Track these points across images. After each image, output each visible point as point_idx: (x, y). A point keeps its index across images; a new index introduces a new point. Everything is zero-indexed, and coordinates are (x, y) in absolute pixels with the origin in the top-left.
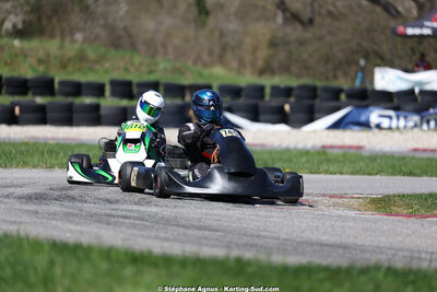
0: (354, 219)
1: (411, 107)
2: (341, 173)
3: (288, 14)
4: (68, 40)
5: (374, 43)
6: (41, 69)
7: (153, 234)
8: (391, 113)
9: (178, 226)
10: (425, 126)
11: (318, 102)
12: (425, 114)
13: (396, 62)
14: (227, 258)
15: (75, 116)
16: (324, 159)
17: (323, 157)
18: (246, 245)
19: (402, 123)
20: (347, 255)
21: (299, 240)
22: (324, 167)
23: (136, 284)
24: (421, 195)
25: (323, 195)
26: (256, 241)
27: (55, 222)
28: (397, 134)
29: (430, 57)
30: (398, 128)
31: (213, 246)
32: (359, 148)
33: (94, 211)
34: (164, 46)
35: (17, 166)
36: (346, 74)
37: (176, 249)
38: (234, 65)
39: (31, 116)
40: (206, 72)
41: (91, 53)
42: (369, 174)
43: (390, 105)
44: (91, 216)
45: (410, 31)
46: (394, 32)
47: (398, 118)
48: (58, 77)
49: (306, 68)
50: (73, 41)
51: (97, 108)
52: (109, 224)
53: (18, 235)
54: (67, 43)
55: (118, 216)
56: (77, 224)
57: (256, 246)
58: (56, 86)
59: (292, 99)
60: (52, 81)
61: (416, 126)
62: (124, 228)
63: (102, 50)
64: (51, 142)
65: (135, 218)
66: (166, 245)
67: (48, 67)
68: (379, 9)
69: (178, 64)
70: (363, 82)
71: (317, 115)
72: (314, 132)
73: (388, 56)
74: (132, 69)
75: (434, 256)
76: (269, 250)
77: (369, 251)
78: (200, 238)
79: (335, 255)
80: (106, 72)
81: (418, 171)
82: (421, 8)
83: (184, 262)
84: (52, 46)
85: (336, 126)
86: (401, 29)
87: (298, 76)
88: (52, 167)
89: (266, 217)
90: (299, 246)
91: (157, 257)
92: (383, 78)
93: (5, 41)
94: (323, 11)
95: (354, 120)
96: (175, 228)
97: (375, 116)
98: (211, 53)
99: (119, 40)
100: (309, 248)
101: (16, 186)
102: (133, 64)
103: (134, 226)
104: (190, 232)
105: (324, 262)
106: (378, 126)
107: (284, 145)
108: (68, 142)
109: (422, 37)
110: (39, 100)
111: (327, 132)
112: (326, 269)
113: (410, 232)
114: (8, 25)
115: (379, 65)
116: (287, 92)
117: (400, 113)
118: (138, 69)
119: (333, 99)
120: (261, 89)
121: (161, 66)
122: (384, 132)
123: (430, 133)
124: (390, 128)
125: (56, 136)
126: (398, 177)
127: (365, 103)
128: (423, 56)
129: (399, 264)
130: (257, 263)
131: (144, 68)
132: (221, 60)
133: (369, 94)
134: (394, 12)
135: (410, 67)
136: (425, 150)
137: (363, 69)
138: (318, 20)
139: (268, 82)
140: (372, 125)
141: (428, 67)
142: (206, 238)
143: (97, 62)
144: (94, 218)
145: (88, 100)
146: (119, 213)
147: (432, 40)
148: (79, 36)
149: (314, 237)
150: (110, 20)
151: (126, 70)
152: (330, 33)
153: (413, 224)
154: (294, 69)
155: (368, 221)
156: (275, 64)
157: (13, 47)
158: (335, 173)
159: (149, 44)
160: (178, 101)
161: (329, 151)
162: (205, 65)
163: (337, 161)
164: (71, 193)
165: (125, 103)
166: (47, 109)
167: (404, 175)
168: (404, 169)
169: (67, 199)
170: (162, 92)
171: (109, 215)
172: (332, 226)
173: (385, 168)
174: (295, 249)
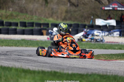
0: (89, 61)
1: (106, 30)
2: (86, 48)
3: (71, 4)
5: (95, 12)
6: (0, 18)
7: (31, 65)
8: (100, 31)
9: (38, 62)
10: (110, 35)
11: (79, 29)
12: (110, 32)
13: (102, 17)
14: (51, 71)
15: (10, 32)
16: (80, 44)
18: (57, 68)
19: (103, 34)
20: (86, 71)
24: (108, 54)
26: (60, 67)
27: (2, 61)
29: (112, 16)
30: (102, 36)
31: (48, 68)
34: (35, 12)
36: (87, 21)
37: (36, 69)
38: (56, 17)
40: (47, 20)
41: (14, 14)
43: (100, 29)
44: (13, 59)
45: (106, 8)
46: (101, 8)
47: (102, 33)
48: (5, 21)
49: (76, 19)
50: (9, 11)
51: (16, 29)
52: (18, 62)
54: (7, 11)
55: (21, 60)
56: (9, 62)
57: (60, 68)
59: (72, 28)
60: (3, 22)
61: (107, 35)
62: (22, 63)
63: (17, 13)
64: (3, 39)
65: (26, 60)
66: (34, 68)
67: (2, 18)
68: (97, 2)
69: (39, 17)
70: (92, 23)
71: (79, 32)
73: (99, 16)
74: (26, 19)
75: (112, 71)
76: (63, 69)
77: (93, 70)
78: (44, 66)
79: (83, 71)
80: (19, 19)
81: (107, 48)
82: (109, 2)
83: (39, 72)
84: (3, 12)
86: (103, 8)
87: (74, 21)
88: (3, 46)
92: (98, 22)
94: (81, 3)
95: (89, 33)
96: (37, 63)
97: (96, 32)
98: (49, 14)
99: (23, 10)
100: (75, 69)
102: (26, 17)
103: (25, 62)
104: (41, 64)
105: (80, 73)
108: (7, 39)
109: (109, 10)
112: (80, 75)
113: (105, 64)
115: (97, 18)
116: (70, 25)
117: (103, 31)
118: (28, 19)
121: (34, 18)
123: (111, 37)
125: (4, 37)
126: (102, 50)
127: (93, 29)
128: (110, 16)
129: (101, 74)
130: (60, 73)
132: (52, 16)
133: (94, 26)
134: (101, 3)
135: (106, 19)
136: (110, 42)
137: (92, 19)
138: (79, 5)
141: (111, 19)
142: (46, 66)
143: (16, 17)
144: (14, 60)
145: (13, 27)
147: (112, 11)
148: (11, 9)
149: (77, 66)
150: (20, 5)
151: (24, 19)
152: (83, 9)
153: (106, 62)
154: (72, 19)
155: (93, 61)
156: (67, 18)
159: (31, 11)
160: (39, 28)
162: (47, 18)
163: (84, 45)
164: (7, 53)
165: (24, 28)
166: (2, 30)
167: (104, 49)
168: (104, 47)
169: (6, 55)
170: (34, 25)
171: (18, 59)
172: (82, 63)
173: (98, 47)
174: (71, 69)
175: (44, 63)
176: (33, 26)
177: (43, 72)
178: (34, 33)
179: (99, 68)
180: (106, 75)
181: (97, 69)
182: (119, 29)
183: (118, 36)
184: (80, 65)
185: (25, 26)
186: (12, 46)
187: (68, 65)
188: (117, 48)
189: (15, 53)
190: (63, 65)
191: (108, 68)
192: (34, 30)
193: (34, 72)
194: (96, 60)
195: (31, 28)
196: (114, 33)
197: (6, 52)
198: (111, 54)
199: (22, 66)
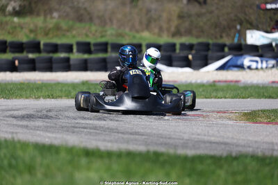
0: (232, 125)
1: (270, 55)
2: (225, 98)
4: (49, 17)
5: (245, 14)
6: (32, 36)
7: (102, 138)
8: (257, 59)
9: (118, 133)
11: (210, 54)
13: (260, 26)
14: (148, 152)
15: (54, 66)
16: (214, 89)
17: (214, 88)
18: (161, 144)
19: (264, 65)
20: (227, 149)
21: (196, 140)
22: (214, 94)
23: (89, 169)
24: (276, 110)
25: (213, 112)
26: (168, 141)
27: (38, 132)
28: (261, 73)
30: (262, 68)
31: (140, 145)
32: (237, 82)
33: (64, 124)
34: (111, 20)
35: (16, 98)
36: (228, 35)
37: (114, 147)
38: (156, 31)
39: (25, 66)
40: (138, 36)
41: (64, 25)
42: (243, 98)
43: (256, 54)
44: (62, 127)
45: (269, 6)
46: (258, 7)
47: (262, 62)
48: (43, 41)
49: (202, 32)
50: (52, 18)
51: (68, 60)
52: (73, 132)
53: (14, 140)
54: (48, 19)
55: (79, 128)
56: (53, 133)
57: (168, 144)
58: (42, 46)
59: (194, 52)
60: (39, 44)
61: (273, 67)
62: (83, 135)
63: (71, 23)
64: (39, 82)
65: (91, 128)
66: (109, 145)
67: (36, 35)
69: (120, 31)
70: (239, 40)
71: (209, 61)
72: (208, 72)
73: (255, 23)
74: (90, 35)
76: (176, 147)
77: (242, 146)
78: (132, 140)
79: (219, 149)
80: (74, 37)
81: (274, 95)
83: (120, 155)
84: (39, 21)
85: (222, 68)
86: (263, 6)
87: (198, 37)
88: (39, 98)
89: (175, 126)
91: (103, 152)
92: (252, 37)
93: (8, 18)
95: (233, 64)
96: (116, 134)
97: (247, 61)
98: (141, 23)
99: (82, 16)
100: (202, 145)
101: (14, 110)
102: (91, 32)
103: (90, 133)
104: (126, 136)
105: (212, 153)
106: (249, 68)
107: (189, 81)
108: (49, 82)
110: (31, 56)
111: (216, 72)
112: (213, 157)
113: (268, 133)
114: (10, 8)
115: (249, 29)
116: (190, 47)
117: (263, 59)
118: (94, 35)
119: (220, 51)
120: (174, 45)
121: (109, 33)
122: (253, 71)
124: (257, 69)
125: (42, 78)
126: (262, 99)
127: (240, 53)
128: (277, 22)
129: (260, 154)
130: (169, 155)
131: (98, 34)
132: (148, 27)
133: (243, 47)
135: (269, 29)
137: (239, 32)
139: (178, 41)
140: (245, 67)
142: (136, 140)
143: (68, 31)
144: (65, 129)
145: (62, 55)
146: (80, 125)
148: (55, 14)
149: (206, 138)
150: (76, 3)
151: (87, 36)
152: (217, 8)
153: (271, 128)
154: (194, 32)
155: (241, 127)
156: (183, 30)
157: (13, 22)
158: (221, 98)
159: (101, 18)
161: (217, 84)
162: (137, 31)
163: (223, 90)
164: (50, 114)
165: (86, 56)
166: (36, 61)
167: (266, 98)
168: (265, 94)
169: (47, 117)
170: (109, 49)
171: (74, 127)
172: (218, 131)
173: (254, 94)
174: (194, 146)
175: (131, 134)
176: (105, 51)
177: (130, 154)
178: (109, 66)
179: (256, 142)
180: (271, 157)
181: (251, 145)
184: (213, 136)
185: (89, 52)
186: (60, 97)
187: (185, 138)
189: (66, 113)
190: (174, 136)
192: (108, 60)
193: (109, 154)
194: (249, 124)
195: (101, 55)
197: (47, 111)
199: (82, 142)
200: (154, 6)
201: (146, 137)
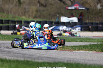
1: (69, 26)
3: (40, 4)
5: (61, 11)
7: (7, 55)
9: (13, 53)
12: (73, 27)
13: (66, 15)
14: (24, 60)
18: (29, 58)
20: (53, 60)
21: (42, 56)
24: (71, 46)
29: (74, 14)
31: (21, 58)
34: (11, 12)
36: (54, 18)
37: (12, 58)
38: (28, 16)
40: (21, 18)
43: (64, 25)
45: (69, 8)
46: (65, 8)
49: (44, 17)
57: (32, 58)
59: (41, 24)
65: (3, 51)
68: (62, 3)
69: (14, 16)
73: (64, 14)
74: (3, 17)
75: (74, 60)
76: (34, 59)
77: (59, 59)
79: (51, 60)
81: (70, 41)
82: (72, 2)
83: (14, 61)
86: (67, 8)
87: (43, 19)
90: (42, 58)
91: (8, 60)
92: (63, 19)
94: (49, 3)
95: (56, 29)
96: (12, 54)
97: (61, 28)
98: (22, 13)
100: (44, 58)
102: (3, 16)
103: (3, 53)
104: (16, 55)
105: (48, 61)
109: (72, 9)
113: (68, 54)
115: (62, 16)
118: (4, 17)
119: (51, 24)
121: (10, 16)
127: (58, 25)
128: (72, 14)
129: (66, 62)
130: (32, 62)
131: (6, 17)
132: (24, 15)
133: (59, 23)
134: (65, 3)
135: (69, 16)
137: (58, 17)
138: (47, 5)
139: (35, 20)
140: (60, 30)
141: (73, 16)
142: (20, 56)
147: (74, 10)
149: (46, 56)
151: (2, 17)
152: (50, 8)
153: (70, 53)
154: (42, 17)
155: (59, 52)
156: (37, 16)
159: (7, 11)
160: (14, 24)
162: (21, 16)
165: (1, 25)
167: (68, 42)
168: (68, 40)
170: (10, 22)
172: (50, 53)
174: (41, 58)
175: (18, 54)
176: (9, 23)
177: (18, 61)
178: (10, 28)
179: (64, 58)
181: (62, 59)
182: (81, 25)
183: (80, 31)
184: (48, 55)
185: (3, 23)
187: (38, 55)
188: (78, 41)
191: (71, 57)
192: (9, 26)
193: (10, 61)
194: (61, 51)
195: (7, 25)
196: (76, 28)
198: (74, 46)
200: (27, 7)
201: (24, 55)
